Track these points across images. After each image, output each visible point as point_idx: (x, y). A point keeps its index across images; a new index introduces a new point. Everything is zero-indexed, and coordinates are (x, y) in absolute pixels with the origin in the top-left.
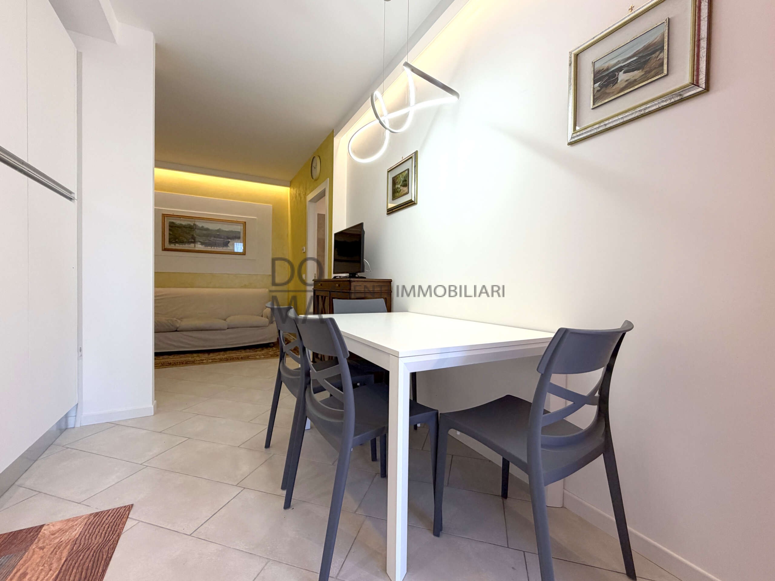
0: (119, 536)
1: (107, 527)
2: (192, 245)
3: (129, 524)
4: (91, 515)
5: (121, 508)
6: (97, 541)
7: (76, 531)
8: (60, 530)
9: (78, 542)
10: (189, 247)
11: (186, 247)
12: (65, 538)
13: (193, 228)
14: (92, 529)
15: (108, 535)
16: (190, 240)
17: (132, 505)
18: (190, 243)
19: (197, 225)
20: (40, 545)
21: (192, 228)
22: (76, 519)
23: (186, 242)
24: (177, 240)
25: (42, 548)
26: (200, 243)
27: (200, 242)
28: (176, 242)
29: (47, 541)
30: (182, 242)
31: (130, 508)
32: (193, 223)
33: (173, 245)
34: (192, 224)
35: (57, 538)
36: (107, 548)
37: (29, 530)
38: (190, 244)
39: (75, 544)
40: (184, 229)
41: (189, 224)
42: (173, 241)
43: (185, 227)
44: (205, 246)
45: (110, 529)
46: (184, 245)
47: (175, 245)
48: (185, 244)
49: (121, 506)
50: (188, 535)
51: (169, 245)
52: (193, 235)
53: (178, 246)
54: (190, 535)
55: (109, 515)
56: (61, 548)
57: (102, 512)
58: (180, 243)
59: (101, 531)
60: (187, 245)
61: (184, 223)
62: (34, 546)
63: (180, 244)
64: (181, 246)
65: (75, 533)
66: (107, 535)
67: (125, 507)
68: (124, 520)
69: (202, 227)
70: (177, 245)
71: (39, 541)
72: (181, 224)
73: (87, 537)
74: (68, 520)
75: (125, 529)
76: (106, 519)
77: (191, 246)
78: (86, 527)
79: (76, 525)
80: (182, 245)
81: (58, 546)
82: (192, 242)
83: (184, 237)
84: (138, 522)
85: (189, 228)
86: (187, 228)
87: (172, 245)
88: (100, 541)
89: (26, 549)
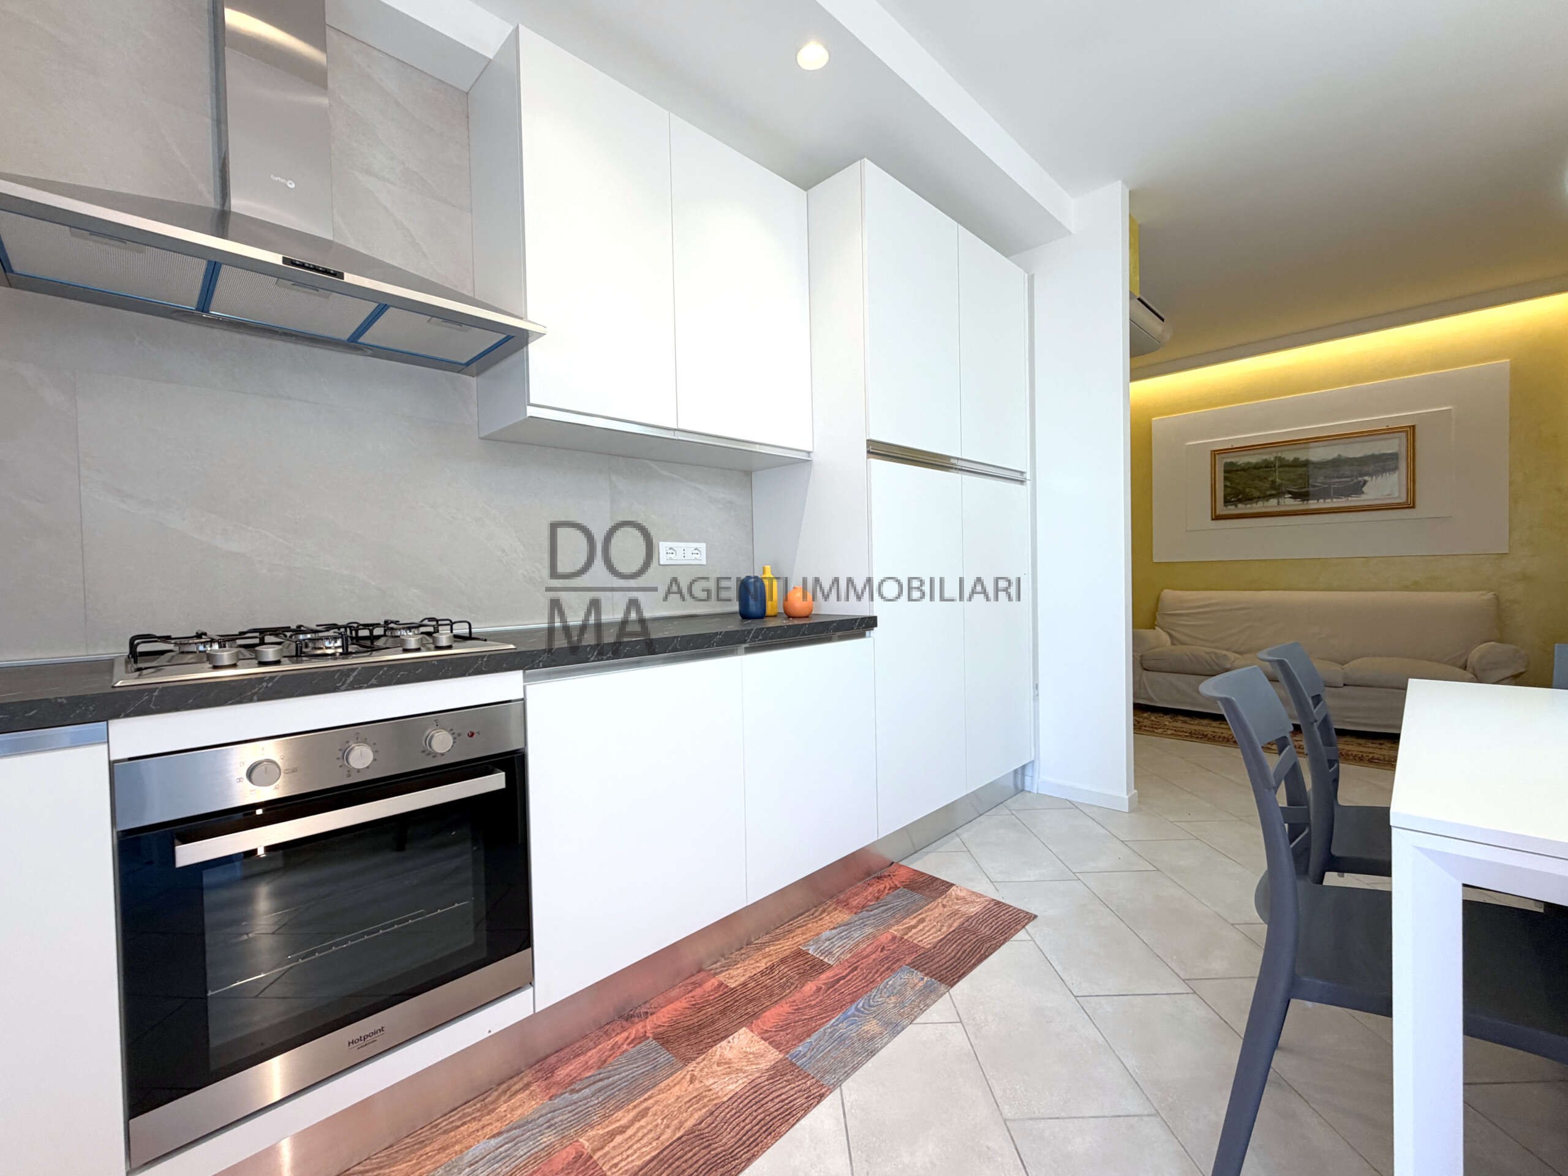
0: (1005, 940)
1: (1000, 923)
2: (1273, 502)
3: (1021, 935)
4: (993, 900)
5: (1024, 911)
6: (985, 931)
7: (974, 909)
8: (964, 898)
9: (970, 920)
10: (1267, 507)
11: (1259, 507)
12: (963, 909)
13: (1275, 466)
14: (987, 916)
15: (997, 933)
16: (1269, 493)
17: (1035, 917)
18: (1267, 497)
19: (1284, 459)
20: (944, 903)
21: (1271, 467)
22: (981, 896)
23: (1259, 498)
24: (1240, 497)
25: (944, 906)
26: (1290, 496)
27: (1290, 492)
28: (1240, 501)
29: (950, 903)
30: (1249, 499)
31: (1032, 917)
32: (1275, 455)
33: (1233, 507)
34: (1272, 459)
35: (957, 904)
36: (989, 944)
37: (944, 882)
38: (1268, 500)
39: (967, 921)
40: (1256, 471)
41: (1266, 460)
42: (1233, 500)
43: (1257, 467)
44: (1303, 501)
45: (1001, 927)
46: (1254, 505)
47: (1236, 506)
48: (1257, 502)
49: (1025, 909)
50: (1073, 994)
51: (1225, 508)
52: (1274, 482)
53: (1242, 508)
54: (1076, 997)
55: (1008, 912)
56: (957, 917)
57: (1004, 904)
58: (1248, 502)
59: (993, 924)
60: (1260, 504)
61: (1254, 459)
62: (940, 900)
63: (1246, 504)
64: (1249, 506)
65: (973, 910)
66: (996, 931)
67: (1027, 913)
68: (1019, 927)
69: (1296, 460)
70: (1240, 506)
71: (946, 897)
72: (1249, 463)
73: (979, 922)
74: (973, 893)
75: (1014, 938)
76: (1004, 915)
77: (1272, 504)
78: (984, 910)
79: (977, 902)
80: (1251, 504)
81: (955, 913)
82: (1272, 496)
83: (1255, 488)
84: (1030, 938)
85: (1268, 467)
86: (1259, 468)
87: (1230, 507)
88: (988, 933)
89: (935, 899)
